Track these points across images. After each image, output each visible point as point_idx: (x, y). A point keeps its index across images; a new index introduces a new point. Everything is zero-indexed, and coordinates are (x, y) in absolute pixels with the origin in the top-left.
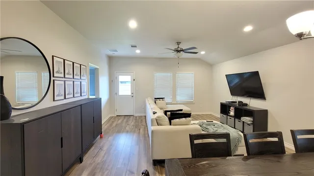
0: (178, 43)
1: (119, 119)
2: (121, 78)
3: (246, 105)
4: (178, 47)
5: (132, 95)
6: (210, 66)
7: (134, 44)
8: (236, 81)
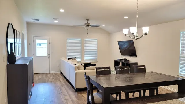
0: (87, 20)
1: (38, 76)
2: (38, 41)
3: (128, 61)
4: (88, 23)
5: (49, 56)
6: (109, 34)
7: (55, 17)
8: (126, 45)
